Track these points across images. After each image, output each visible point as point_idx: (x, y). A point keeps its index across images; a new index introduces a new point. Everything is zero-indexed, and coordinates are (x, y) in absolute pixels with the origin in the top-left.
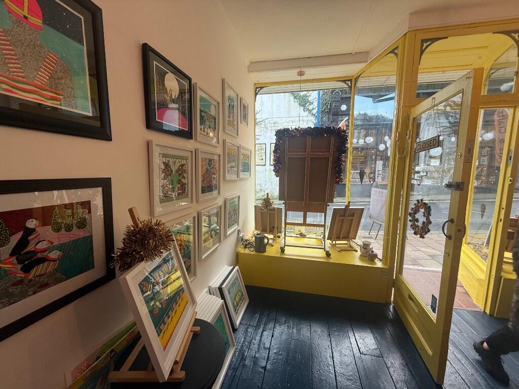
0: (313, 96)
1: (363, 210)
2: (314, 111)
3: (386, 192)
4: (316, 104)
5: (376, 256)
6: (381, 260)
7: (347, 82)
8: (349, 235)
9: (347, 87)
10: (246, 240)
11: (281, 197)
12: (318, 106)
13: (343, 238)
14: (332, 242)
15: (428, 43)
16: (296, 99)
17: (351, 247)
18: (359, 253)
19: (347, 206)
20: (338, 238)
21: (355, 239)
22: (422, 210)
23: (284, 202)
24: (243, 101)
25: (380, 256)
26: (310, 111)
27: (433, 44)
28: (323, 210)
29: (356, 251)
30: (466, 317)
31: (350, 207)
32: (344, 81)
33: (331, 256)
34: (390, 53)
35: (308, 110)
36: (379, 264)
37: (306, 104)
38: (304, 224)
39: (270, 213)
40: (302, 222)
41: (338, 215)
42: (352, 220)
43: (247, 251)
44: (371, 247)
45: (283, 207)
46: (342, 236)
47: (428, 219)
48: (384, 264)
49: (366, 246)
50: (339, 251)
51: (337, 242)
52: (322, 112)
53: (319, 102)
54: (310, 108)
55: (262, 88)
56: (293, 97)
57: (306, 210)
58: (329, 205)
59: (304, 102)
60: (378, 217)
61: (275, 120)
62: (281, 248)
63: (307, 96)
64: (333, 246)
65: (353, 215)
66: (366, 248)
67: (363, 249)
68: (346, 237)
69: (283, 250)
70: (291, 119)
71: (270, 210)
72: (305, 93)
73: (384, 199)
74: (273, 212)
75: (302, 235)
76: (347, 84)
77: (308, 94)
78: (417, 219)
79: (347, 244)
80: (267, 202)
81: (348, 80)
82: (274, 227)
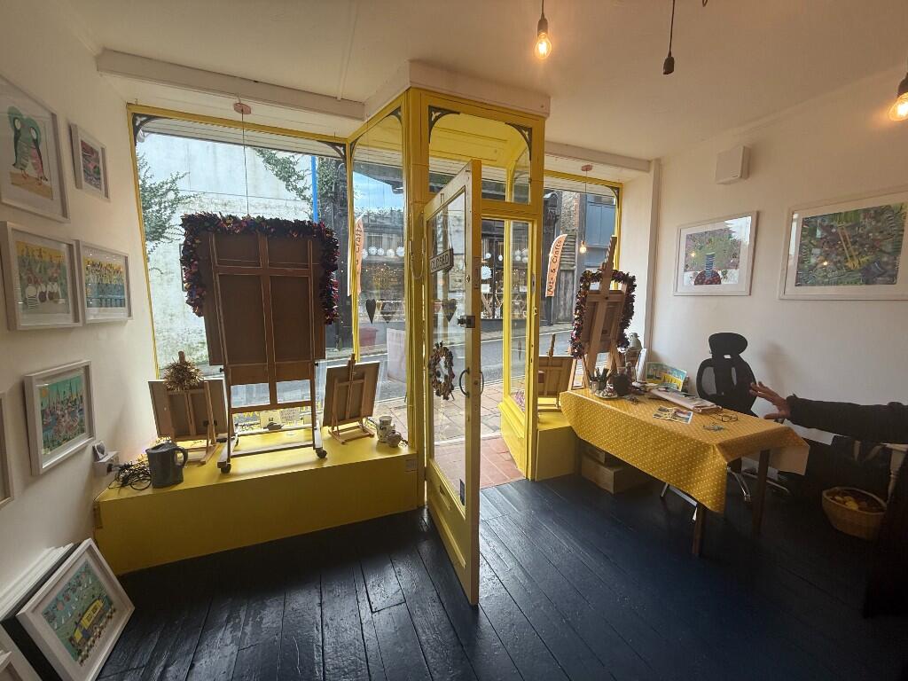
0: (303, 164)
1: (377, 365)
2: (308, 193)
3: (405, 334)
4: (309, 180)
5: (399, 438)
6: (407, 443)
7: (338, 147)
8: (359, 411)
9: (339, 156)
10: (127, 467)
11: (214, 360)
12: (314, 184)
13: (350, 418)
14: (333, 429)
15: (438, 114)
16: (269, 163)
17: (364, 430)
18: (376, 438)
19: (352, 362)
20: (343, 420)
21: (371, 415)
22: (443, 359)
23: (222, 367)
24: (81, 136)
25: (405, 436)
26: (300, 192)
27: (443, 117)
28: (309, 374)
29: (372, 436)
30: (510, 492)
31: (356, 364)
32: (333, 145)
33: (327, 456)
34: (391, 114)
35: (296, 188)
36: (404, 450)
37: (289, 177)
38: (274, 405)
39: (192, 395)
40: (267, 402)
41: (336, 381)
42: (362, 384)
43: (128, 493)
44: (392, 425)
45: (222, 377)
46: (348, 416)
47: (450, 370)
48: (411, 447)
49: (384, 426)
50: (343, 443)
51: (341, 427)
52: (323, 196)
53: (314, 178)
54: (300, 185)
55: (150, 118)
56: (263, 159)
57: (272, 378)
58: (317, 364)
59: (286, 173)
60: (398, 374)
61: (227, 198)
62: (220, 465)
63: (291, 162)
64: (335, 434)
65: (362, 377)
66: (385, 428)
67: (380, 431)
68: (357, 416)
69: (225, 468)
70: (262, 201)
71: (192, 387)
72: (287, 155)
73: (403, 345)
74: (201, 391)
75: (273, 428)
76: (338, 151)
77: (291, 159)
78: (438, 372)
79: (358, 427)
80: (181, 371)
81: (341, 145)
82: (206, 423)
